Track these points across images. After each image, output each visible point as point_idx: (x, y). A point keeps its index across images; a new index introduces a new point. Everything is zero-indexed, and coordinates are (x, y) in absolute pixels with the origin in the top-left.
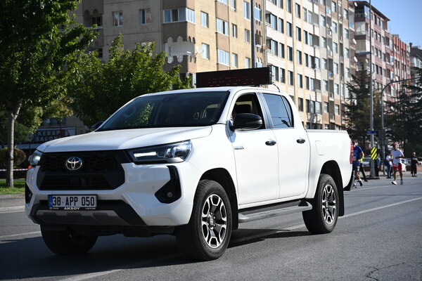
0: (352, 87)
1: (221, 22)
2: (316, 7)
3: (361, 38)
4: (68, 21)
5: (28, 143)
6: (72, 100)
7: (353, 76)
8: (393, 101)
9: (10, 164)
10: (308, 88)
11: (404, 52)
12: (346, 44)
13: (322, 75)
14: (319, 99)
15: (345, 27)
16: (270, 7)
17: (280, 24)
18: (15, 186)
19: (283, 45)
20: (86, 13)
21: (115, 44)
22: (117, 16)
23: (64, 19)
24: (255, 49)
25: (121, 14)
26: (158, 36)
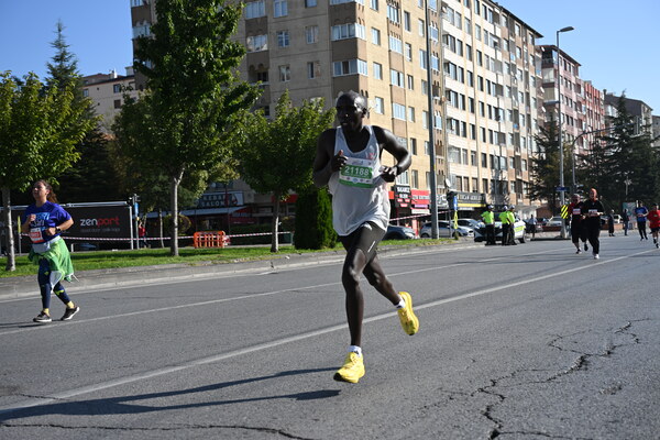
0: (540, 140)
1: (395, 74)
2: (499, 54)
3: (549, 86)
4: (231, 78)
5: (194, 208)
6: (237, 163)
7: (541, 128)
8: (586, 154)
9: (174, 231)
10: (492, 142)
11: (597, 100)
12: (533, 93)
13: (507, 127)
14: (504, 154)
15: (531, 74)
16: (449, 55)
17: (460, 74)
18: (180, 254)
19: (463, 96)
20: (251, 68)
21: (281, 101)
22: (284, 70)
23: (226, 77)
24: (433, 102)
25: (288, 68)
26: (328, 91)
